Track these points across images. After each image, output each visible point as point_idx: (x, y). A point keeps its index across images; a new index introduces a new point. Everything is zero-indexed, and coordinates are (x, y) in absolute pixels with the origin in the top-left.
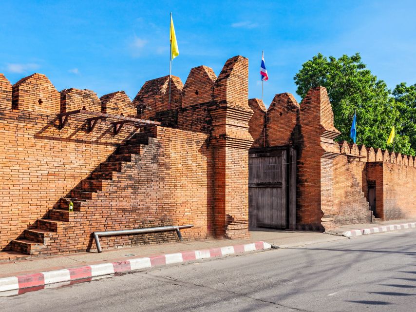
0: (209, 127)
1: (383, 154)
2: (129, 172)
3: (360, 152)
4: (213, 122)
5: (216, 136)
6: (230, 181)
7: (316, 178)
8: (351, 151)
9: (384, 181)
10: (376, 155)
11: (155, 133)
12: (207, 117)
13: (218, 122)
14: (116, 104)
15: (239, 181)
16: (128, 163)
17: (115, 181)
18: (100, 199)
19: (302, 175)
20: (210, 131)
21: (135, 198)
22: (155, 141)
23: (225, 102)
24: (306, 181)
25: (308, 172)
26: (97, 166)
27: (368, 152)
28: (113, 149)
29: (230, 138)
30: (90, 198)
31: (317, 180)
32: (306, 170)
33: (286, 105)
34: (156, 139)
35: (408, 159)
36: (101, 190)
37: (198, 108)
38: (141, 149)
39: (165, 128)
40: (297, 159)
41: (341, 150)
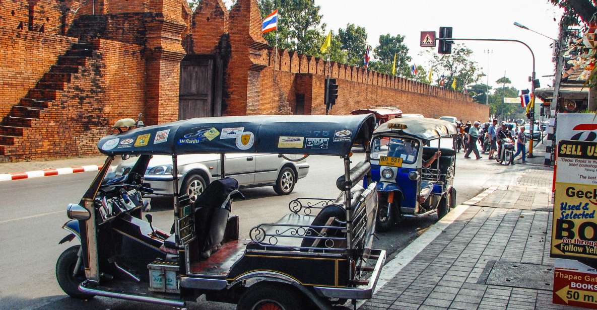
0: (143, 38)
1: (317, 63)
2: (77, 83)
3: (291, 60)
4: (146, 33)
5: (152, 48)
6: (163, 93)
7: (241, 90)
8: (280, 58)
9: (313, 95)
10: (309, 64)
11: (97, 46)
12: (140, 28)
13: (153, 34)
14: (42, 7)
15: (171, 93)
16: (76, 74)
17: (65, 91)
18: (55, 107)
19: (228, 87)
20: (144, 42)
21: (81, 108)
22: (98, 54)
23: (161, 15)
24: (232, 93)
25: (235, 84)
26: (42, 75)
27: (300, 60)
28: (55, 59)
29: (165, 51)
30: (47, 106)
31: (243, 92)
32: (232, 83)
33: (214, 10)
34: (98, 51)
35: (346, 69)
36: (55, 99)
37: (130, 17)
38: (86, 62)
39: (106, 40)
40: (224, 70)
41: (270, 57)
